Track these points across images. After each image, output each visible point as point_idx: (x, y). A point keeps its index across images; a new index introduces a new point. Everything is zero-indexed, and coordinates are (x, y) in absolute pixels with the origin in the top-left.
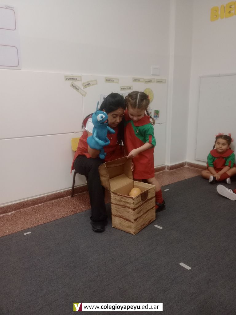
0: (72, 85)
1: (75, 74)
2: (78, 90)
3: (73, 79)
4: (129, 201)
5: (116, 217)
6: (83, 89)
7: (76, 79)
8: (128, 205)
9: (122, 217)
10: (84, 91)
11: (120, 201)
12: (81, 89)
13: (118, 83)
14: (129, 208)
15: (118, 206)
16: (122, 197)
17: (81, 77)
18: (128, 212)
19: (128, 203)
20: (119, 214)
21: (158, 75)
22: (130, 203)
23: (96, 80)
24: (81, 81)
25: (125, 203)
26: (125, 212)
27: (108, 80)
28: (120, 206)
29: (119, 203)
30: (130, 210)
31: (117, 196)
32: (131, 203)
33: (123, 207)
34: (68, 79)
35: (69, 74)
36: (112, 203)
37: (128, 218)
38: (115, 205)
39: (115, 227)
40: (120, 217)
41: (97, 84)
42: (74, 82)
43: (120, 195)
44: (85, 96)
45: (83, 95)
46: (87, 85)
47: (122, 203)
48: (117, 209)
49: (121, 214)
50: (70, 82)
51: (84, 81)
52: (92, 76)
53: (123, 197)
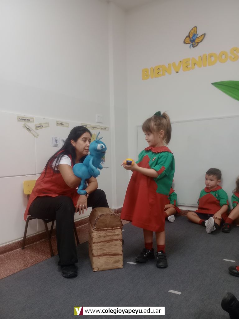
0: (25, 126)
1: (28, 115)
2: (31, 131)
3: (26, 120)
4: (116, 233)
5: (101, 258)
6: (35, 130)
7: (29, 120)
8: (116, 238)
9: (108, 254)
10: (36, 132)
11: (105, 237)
12: (33, 130)
13: (68, 127)
14: (117, 240)
15: (103, 244)
16: (108, 231)
17: (33, 118)
18: (115, 245)
20: (105, 252)
21: (102, 123)
23: (48, 123)
24: (34, 123)
25: (112, 237)
26: (111, 247)
27: (59, 124)
28: (105, 243)
29: (104, 240)
31: (101, 232)
32: (119, 234)
33: (110, 242)
34: (20, 119)
35: (22, 114)
36: (95, 243)
38: (98, 244)
39: (99, 270)
40: (105, 255)
41: (48, 126)
42: (26, 123)
43: (107, 230)
44: (37, 137)
45: (35, 136)
46: (39, 126)
47: (108, 238)
48: (102, 247)
49: (107, 251)
50: (22, 123)
51: (36, 122)
52: (44, 119)
53: (110, 230)
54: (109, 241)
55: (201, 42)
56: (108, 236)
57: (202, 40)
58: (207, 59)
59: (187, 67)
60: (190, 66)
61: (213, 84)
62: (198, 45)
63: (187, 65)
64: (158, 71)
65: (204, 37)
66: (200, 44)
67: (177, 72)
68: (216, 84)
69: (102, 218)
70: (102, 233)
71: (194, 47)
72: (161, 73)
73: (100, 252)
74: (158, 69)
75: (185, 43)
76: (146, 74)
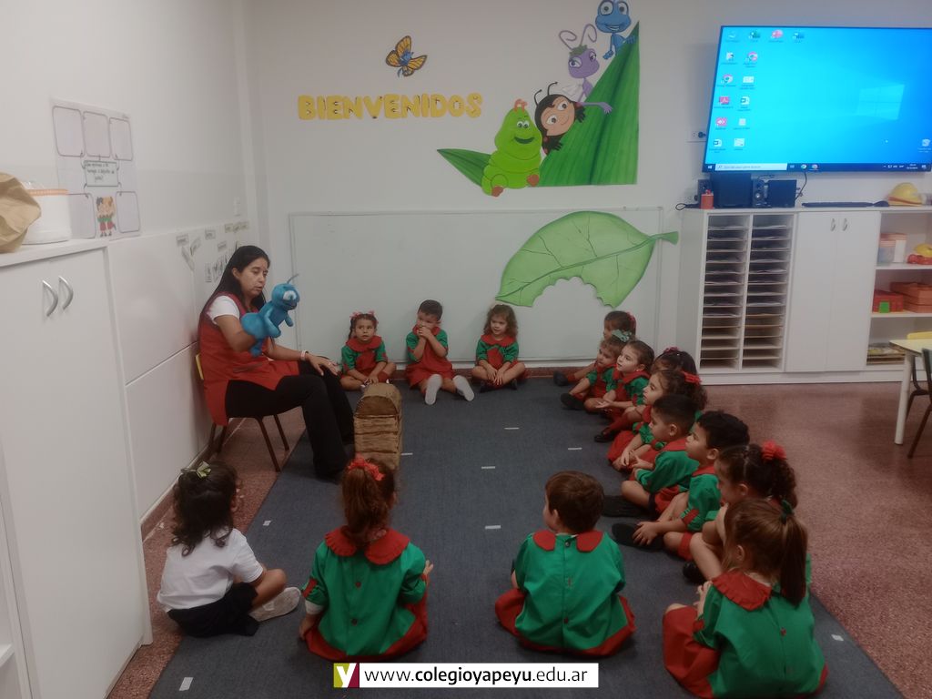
4: (389, 423)
8: (387, 429)
9: (376, 450)
11: (371, 427)
14: (388, 432)
15: (367, 436)
18: (387, 439)
19: (386, 426)
20: (371, 447)
22: (390, 426)
25: (381, 428)
26: (380, 441)
28: (371, 435)
29: (369, 431)
30: (391, 435)
32: (392, 425)
37: (386, 448)
40: (371, 451)
43: (374, 418)
47: (375, 430)
48: (367, 440)
49: (375, 446)
53: (377, 419)
54: (377, 433)
55: (418, 68)
56: (375, 426)
57: (421, 66)
58: (428, 104)
59: (393, 110)
60: (398, 110)
61: (439, 151)
62: (412, 74)
63: (393, 107)
64: (334, 108)
65: (424, 62)
66: (416, 72)
67: (375, 118)
68: (446, 153)
69: (366, 402)
70: (368, 422)
71: (405, 75)
72: (340, 112)
73: (363, 448)
74: (335, 103)
75: (388, 62)
76: (307, 108)
